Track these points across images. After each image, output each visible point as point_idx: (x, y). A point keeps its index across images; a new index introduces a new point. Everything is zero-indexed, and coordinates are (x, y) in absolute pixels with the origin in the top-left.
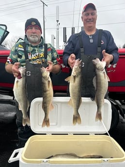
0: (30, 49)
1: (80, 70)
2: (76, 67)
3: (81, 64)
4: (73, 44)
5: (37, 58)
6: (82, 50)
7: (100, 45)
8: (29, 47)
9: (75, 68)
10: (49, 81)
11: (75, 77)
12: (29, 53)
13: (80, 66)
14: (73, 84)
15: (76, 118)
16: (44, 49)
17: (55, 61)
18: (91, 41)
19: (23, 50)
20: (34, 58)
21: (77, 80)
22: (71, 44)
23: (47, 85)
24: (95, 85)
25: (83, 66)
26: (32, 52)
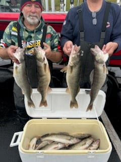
0: (25, 34)
1: (78, 60)
2: (73, 56)
3: (80, 52)
4: (71, 25)
5: (33, 47)
6: (82, 34)
7: (104, 29)
8: (24, 32)
9: (73, 58)
10: (45, 65)
11: (72, 67)
12: (23, 40)
13: (79, 54)
14: (70, 74)
15: (74, 103)
16: (41, 35)
17: (55, 49)
18: (95, 22)
19: (17, 34)
20: (29, 47)
21: (75, 70)
22: (70, 25)
23: (43, 69)
24: (91, 80)
25: (82, 55)
26: (27, 39)
